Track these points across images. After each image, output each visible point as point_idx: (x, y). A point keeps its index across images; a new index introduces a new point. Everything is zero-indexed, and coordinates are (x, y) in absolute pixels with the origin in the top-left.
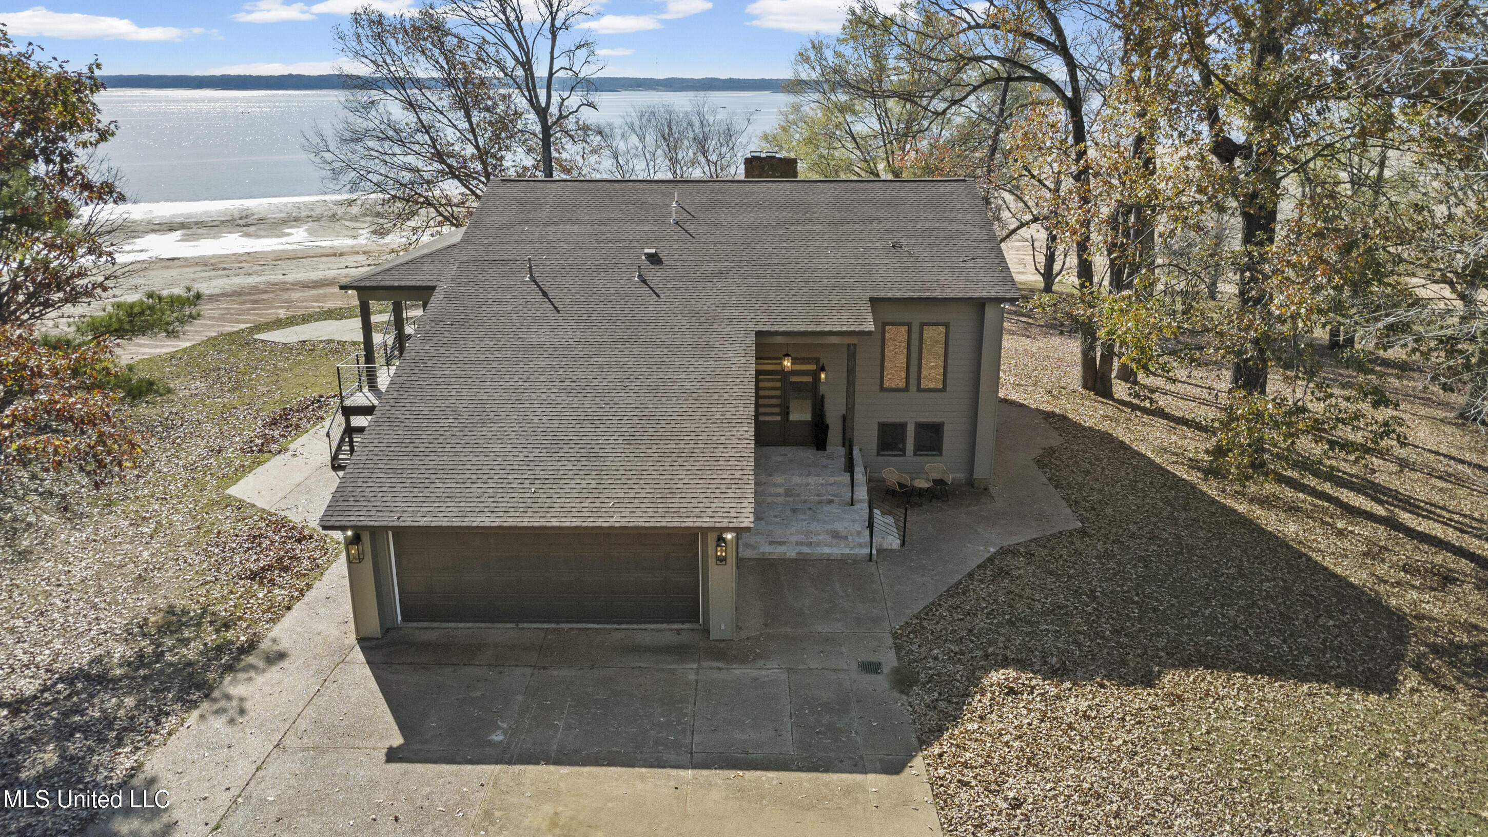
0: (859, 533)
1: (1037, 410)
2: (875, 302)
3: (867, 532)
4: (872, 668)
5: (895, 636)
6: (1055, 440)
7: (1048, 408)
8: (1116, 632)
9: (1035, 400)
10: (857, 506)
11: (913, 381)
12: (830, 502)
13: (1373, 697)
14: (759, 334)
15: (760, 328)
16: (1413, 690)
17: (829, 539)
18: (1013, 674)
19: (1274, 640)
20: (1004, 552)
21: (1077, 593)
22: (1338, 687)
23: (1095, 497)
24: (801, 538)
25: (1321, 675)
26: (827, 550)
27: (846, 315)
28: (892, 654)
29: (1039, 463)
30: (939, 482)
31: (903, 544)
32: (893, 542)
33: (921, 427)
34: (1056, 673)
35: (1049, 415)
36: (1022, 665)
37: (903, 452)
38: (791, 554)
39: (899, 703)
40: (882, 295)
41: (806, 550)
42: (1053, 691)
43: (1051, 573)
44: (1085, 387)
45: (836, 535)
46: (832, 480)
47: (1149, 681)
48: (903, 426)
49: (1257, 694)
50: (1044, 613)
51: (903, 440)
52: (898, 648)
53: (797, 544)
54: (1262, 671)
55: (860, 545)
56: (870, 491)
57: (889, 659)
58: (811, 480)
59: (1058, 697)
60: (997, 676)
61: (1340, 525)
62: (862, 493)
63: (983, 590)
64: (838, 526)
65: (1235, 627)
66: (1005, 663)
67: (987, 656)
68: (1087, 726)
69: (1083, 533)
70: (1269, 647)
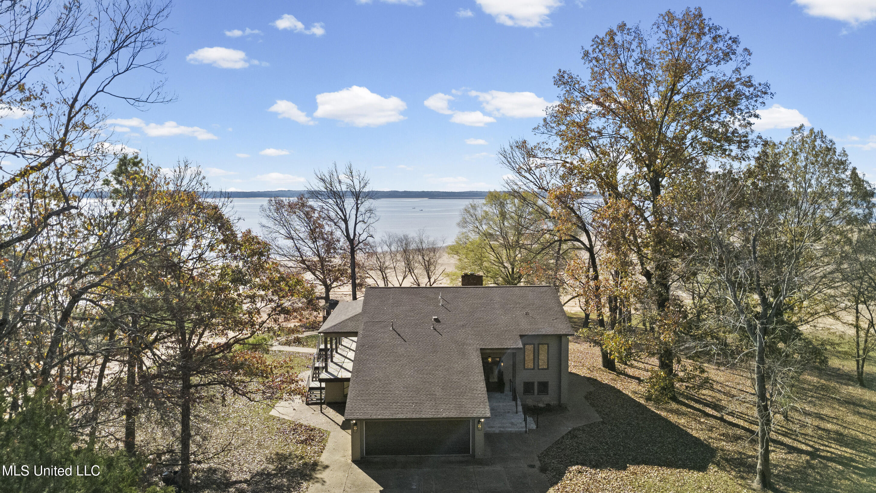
0: (521, 423)
1: (584, 377)
2: (522, 336)
3: (524, 423)
4: (533, 466)
5: (538, 457)
6: (592, 389)
7: (589, 376)
8: (615, 454)
9: (583, 372)
10: (519, 414)
11: (536, 366)
12: (509, 412)
13: (701, 473)
14: (481, 349)
15: (481, 347)
16: (715, 471)
17: (510, 425)
18: (580, 467)
19: (669, 457)
20: (574, 430)
21: (601, 443)
22: (689, 470)
23: (607, 410)
24: (499, 425)
25: (684, 466)
26: (510, 429)
27: (512, 342)
28: (538, 462)
29: (586, 397)
30: (548, 405)
31: (537, 427)
32: (534, 426)
33: (540, 384)
34: (595, 467)
35: (589, 379)
36: (583, 464)
37: (533, 394)
38: (497, 431)
39: (543, 476)
40: (524, 334)
41: (502, 429)
42: (594, 472)
43: (592, 436)
44: (604, 366)
45: (512, 424)
46: (508, 404)
47: (625, 468)
48: (533, 383)
49: (661, 472)
50: (591, 449)
51: (533, 390)
52: (540, 461)
53: (499, 427)
54: (664, 466)
55: (522, 428)
56: (523, 408)
57: (538, 464)
58: (501, 404)
59: (595, 473)
60: (574, 468)
61: (702, 420)
62: (520, 408)
63: (568, 442)
64: (513, 421)
65: (657, 453)
66: (577, 464)
67: (571, 462)
68: (605, 482)
69: (603, 423)
70: (667, 459)
